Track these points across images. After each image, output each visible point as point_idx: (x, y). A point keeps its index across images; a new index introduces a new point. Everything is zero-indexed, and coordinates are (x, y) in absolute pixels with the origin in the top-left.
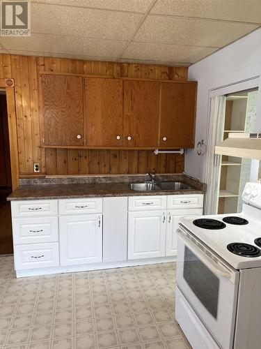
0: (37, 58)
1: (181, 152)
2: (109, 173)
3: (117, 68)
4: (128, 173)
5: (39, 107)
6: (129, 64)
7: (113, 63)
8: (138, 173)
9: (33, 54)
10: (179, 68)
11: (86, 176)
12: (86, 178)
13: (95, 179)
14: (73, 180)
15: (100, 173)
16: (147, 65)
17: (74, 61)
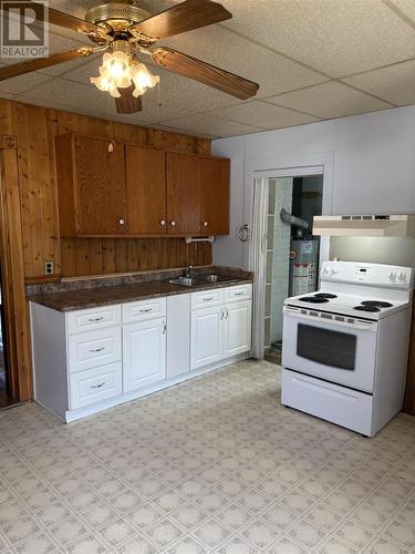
0: (47, 110)
1: (211, 240)
2: (138, 270)
3: (142, 134)
4: (158, 268)
5: (52, 180)
6: (155, 130)
7: (138, 127)
8: (168, 268)
9: (42, 104)
10: (203, 140)
11: (113, 276)
12: (112, 277)
13: (123, 278)
14: (97, 282)
15: (127, 271)
16: (173, 134)
17: (93, 119)
